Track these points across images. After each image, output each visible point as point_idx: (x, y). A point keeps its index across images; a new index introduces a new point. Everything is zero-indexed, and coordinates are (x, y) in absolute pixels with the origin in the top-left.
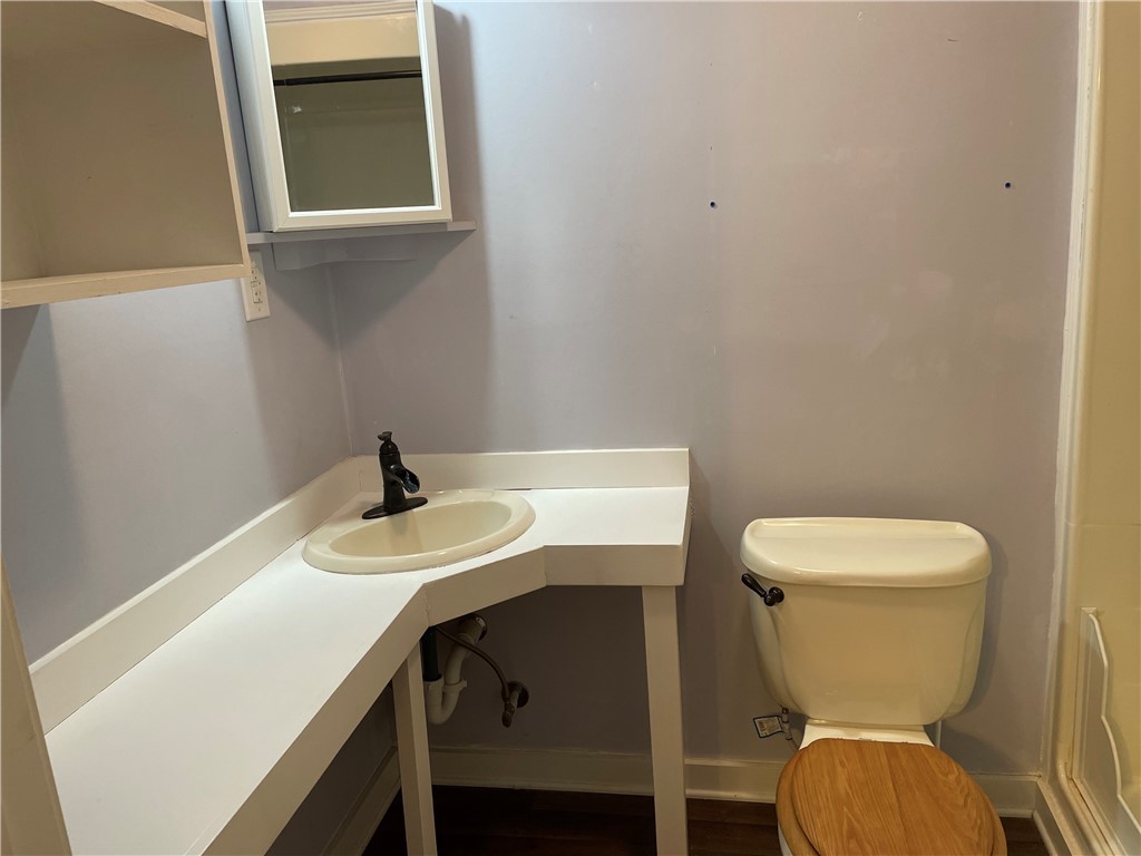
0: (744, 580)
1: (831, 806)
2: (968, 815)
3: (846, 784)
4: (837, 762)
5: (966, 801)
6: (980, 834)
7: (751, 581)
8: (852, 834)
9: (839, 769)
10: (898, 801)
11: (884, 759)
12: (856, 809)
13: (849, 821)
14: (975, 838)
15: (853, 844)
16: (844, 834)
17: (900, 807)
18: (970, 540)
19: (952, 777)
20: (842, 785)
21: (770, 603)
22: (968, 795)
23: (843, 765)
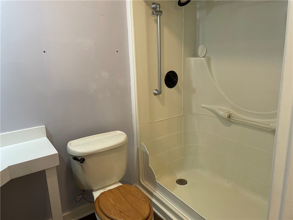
0: (73, 158)
1: (112, 208)
2: (141, 196)
3: (113, 201)
4: (108, 197)
5: (138, 193)
6: (145, 198)
7: (75, 158)
8: (121, 212)
9: (109, 198)
10: (126, 199)
11: (117, 191)
12: (118, 206)
13: (118, 209)
14: (145, 200)
15: (122, 214)
16: (119, 213)
17: (127, 200)
18: (121, 134)
19: (133, 189)
20: (112, 201)
21: (82, 163)
22: (138, 191)
23: (110, 197)
